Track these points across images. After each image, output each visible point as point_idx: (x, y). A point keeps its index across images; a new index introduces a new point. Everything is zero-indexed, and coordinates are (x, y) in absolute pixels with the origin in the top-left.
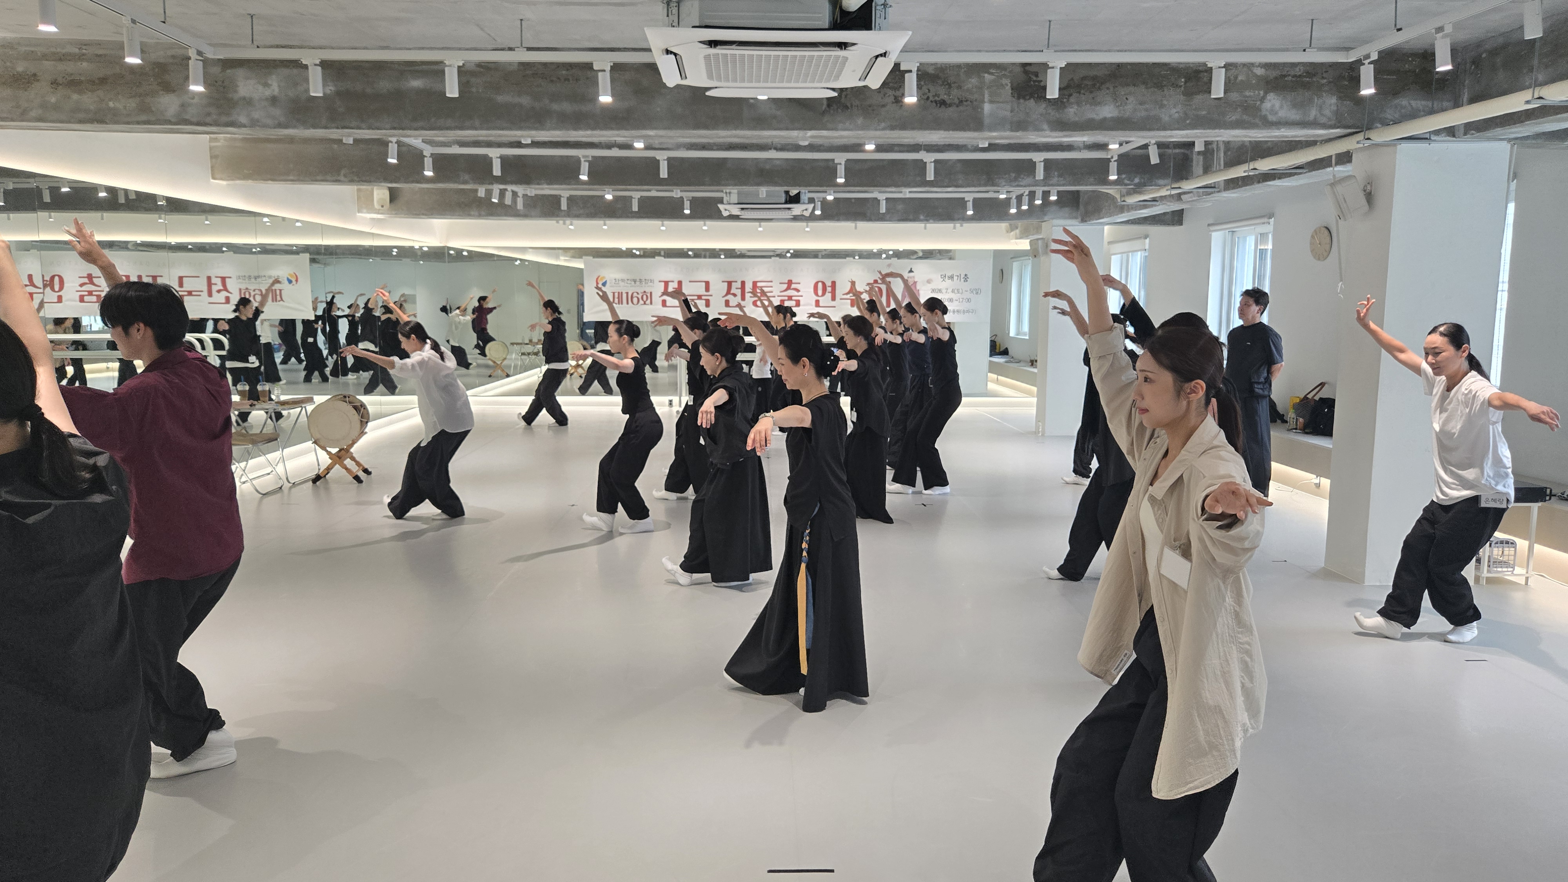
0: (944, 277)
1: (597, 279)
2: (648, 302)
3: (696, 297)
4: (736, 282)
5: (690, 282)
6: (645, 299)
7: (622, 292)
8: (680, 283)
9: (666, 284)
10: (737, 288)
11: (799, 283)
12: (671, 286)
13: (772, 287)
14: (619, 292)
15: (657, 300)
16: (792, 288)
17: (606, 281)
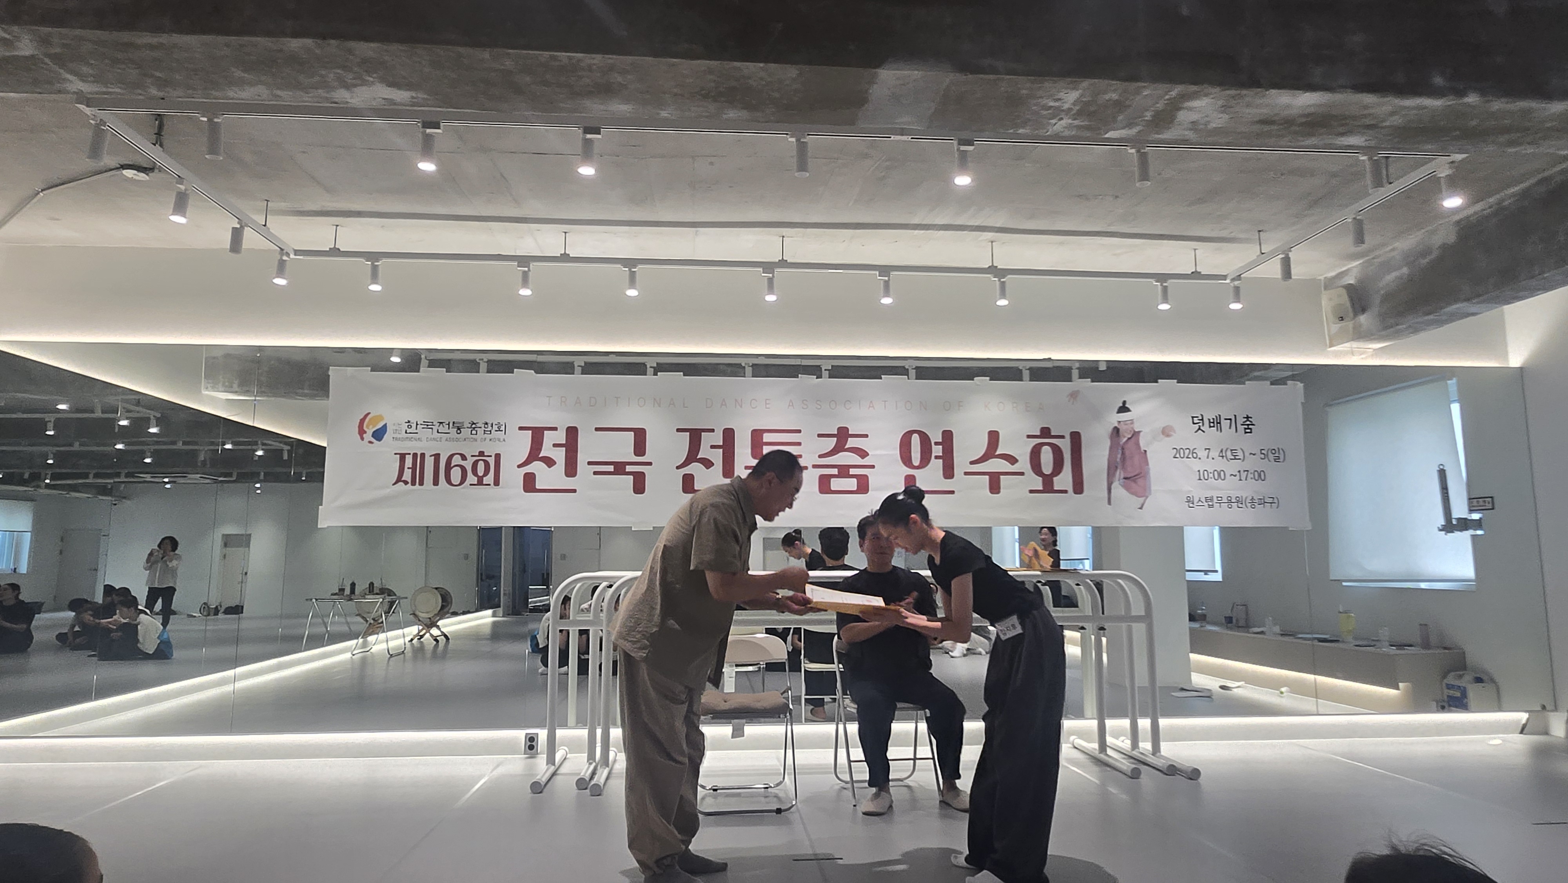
0: (1198, 422)
1: (362, 421)
2: (489, 479)
3: (611, 468)
4: (713, 430)
5: (597, 429)
6: (481, 470)
7: (423, 455)
8: (572, 432)
9: (538, 434)
10: (713, 447)
11: (866, 436)
12: (549, 438)
13: (799, 444)
14: (415, 455)
15: (513, 475)
16: (847, 447)
17: (385, 425)
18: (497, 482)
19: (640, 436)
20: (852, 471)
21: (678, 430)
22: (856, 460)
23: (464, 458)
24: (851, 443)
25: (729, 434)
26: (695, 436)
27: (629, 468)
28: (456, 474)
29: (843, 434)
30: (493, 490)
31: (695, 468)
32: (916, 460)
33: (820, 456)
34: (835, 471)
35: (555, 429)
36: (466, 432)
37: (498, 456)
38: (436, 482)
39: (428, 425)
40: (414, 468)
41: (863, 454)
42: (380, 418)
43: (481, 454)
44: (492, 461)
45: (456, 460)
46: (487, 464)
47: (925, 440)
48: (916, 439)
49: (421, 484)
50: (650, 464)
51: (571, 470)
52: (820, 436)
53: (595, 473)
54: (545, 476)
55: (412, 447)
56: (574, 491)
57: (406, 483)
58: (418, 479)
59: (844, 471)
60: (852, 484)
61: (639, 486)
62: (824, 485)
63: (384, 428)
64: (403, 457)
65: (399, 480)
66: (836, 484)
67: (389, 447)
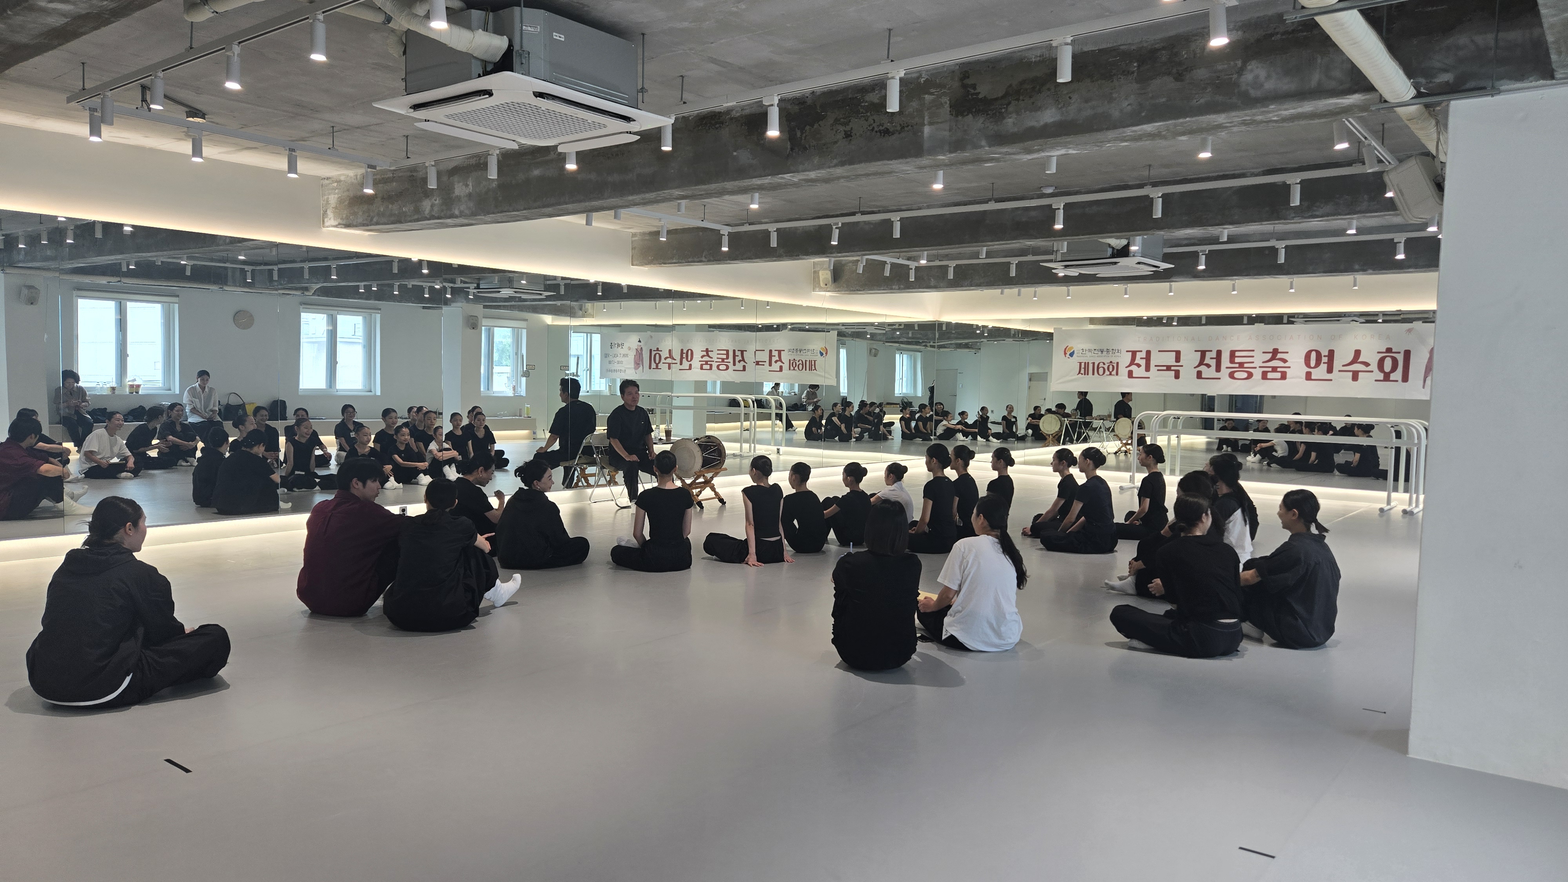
1: (1065, 349)
2: (1114, 373)
3: (1165, 368)
4: (1211, 351)
5: (1159, 351)
6: (1111, 370)
7: (1088, 363)
8: (1148, 353)
9: (1134, 354)
10: (1211, 358)
11: (1287, 353)
12: (1139, 355)
13: (1253, 357)
14: (1085, 363)
15: (1123, 371)
16: (1277, 358)
17: (1074, 351)
18: (1117, 374)
19: (1178, 354)
20: (1279, 369)
21: (1196, 351)
22: (1281, 364)
23: (1104, 364)
24: (1279, 356)
25: (1219, 353)
26: (1203, 353)
27: (1173, 368)
28: (1101, 371)
29: (1275, 352)
30: (1116, 377)
31: (1203, 368)
32: (1313, 363)
33: (1263, 362)
34: (1270, 369)
35: (1141, 351)
36: (1105, 353)
37: (1118, 363)
38: (1093, 374)
39: (1090, 350)
40: (1085, 368)
41: (1285, 361)
42: (1072, 348)
43: (1111, 362)
44: (1115, 365)
45: (1101, 365)
46: (1113, 366)
47: (1318, 354)
48: (1313, 355)
49: (1088, 374)
50: (1182, 366)
51: (1148, 369)
52: (1264, 353)
53: (1158, 370)
54: (1137, 371)
55: (1084, 360)
56: (1149, 378)
57: (1082, 374)
58: (1086, 373)
59: (1274, 369)
60: (1278, 375)
61: (1177, 376)
62: (1264, 376)
63: (1073, 352)
64: (1080, 363)
65: (1079, 373)
66: (1270, 375)
67: (1075, 360)
